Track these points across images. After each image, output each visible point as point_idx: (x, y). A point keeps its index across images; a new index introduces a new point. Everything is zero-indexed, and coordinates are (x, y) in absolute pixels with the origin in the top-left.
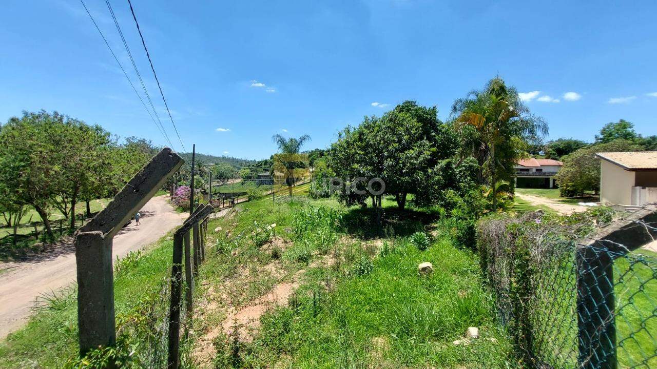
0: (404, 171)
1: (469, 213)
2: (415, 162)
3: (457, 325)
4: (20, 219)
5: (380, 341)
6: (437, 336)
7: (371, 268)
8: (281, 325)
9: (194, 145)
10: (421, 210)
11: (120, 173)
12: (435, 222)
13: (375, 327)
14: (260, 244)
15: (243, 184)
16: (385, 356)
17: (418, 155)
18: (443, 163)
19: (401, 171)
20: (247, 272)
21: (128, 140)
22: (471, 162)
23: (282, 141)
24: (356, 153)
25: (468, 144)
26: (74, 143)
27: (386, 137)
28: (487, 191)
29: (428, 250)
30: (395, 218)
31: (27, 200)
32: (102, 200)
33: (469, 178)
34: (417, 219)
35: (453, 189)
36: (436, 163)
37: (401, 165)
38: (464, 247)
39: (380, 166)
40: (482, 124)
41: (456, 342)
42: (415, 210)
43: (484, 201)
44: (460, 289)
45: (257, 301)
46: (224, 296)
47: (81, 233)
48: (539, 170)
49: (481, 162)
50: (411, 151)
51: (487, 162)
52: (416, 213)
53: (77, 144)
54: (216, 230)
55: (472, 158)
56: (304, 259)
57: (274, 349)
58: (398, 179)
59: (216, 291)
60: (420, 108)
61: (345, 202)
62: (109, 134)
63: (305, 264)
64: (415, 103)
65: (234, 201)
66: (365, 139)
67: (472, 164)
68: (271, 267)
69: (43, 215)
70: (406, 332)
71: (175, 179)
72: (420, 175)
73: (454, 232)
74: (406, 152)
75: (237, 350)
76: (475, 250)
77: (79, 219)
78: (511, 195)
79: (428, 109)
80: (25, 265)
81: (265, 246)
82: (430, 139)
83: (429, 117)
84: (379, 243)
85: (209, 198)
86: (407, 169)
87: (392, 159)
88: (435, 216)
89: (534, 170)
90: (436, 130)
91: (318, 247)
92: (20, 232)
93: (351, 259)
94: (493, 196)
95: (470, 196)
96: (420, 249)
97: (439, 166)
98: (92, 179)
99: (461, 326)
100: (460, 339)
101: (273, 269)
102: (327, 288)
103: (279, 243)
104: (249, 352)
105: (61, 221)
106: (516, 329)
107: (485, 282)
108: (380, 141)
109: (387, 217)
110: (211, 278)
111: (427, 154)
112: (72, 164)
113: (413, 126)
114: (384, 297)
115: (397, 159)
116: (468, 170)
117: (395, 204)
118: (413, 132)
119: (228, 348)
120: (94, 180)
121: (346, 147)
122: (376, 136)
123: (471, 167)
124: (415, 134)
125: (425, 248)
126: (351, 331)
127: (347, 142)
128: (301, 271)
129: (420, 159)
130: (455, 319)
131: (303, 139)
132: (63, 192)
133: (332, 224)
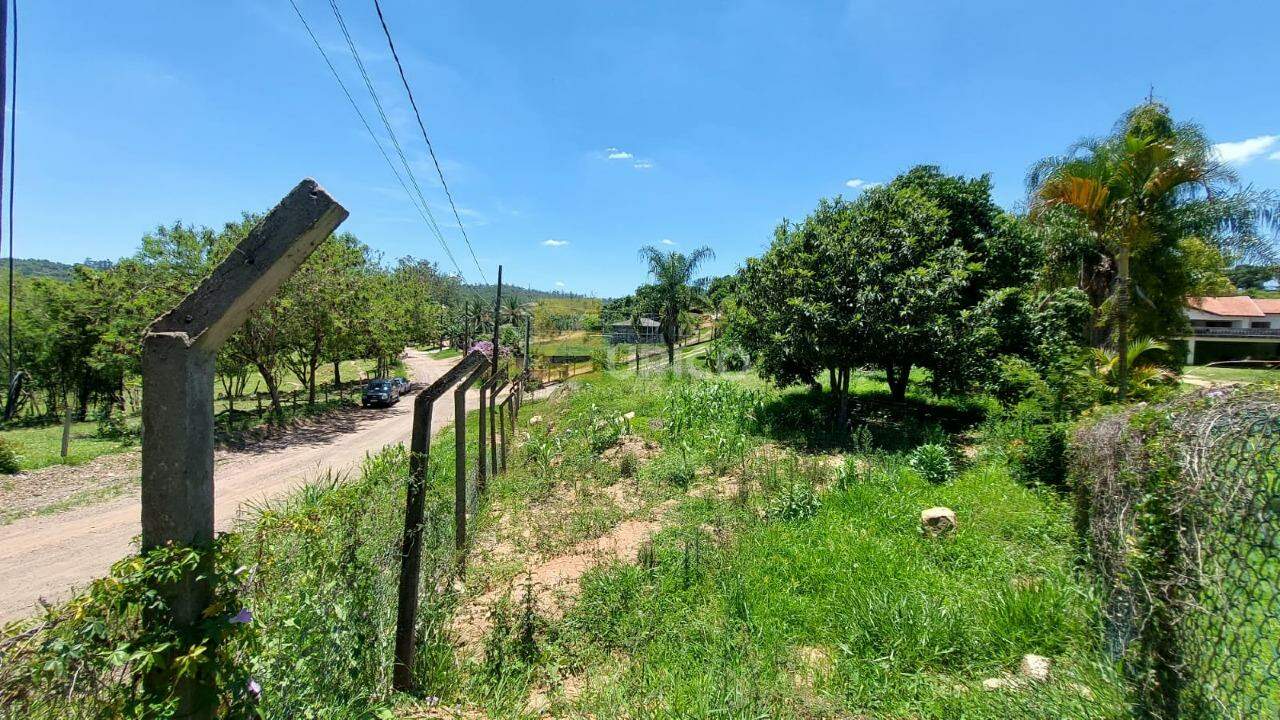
0: (903, 313)
1: (1057, 407)
2: (929, 293)
3: (999, 646)
4: (243, 385)
5: (813, 655)
6: (946, 663)
7: (813, 508)
8: (617, 596)
9: (500, 267)
10: (944, 401)
11: (382, 315)
12: (976, 428)
13: (806, 625)
14: (600, 448)
15: (585, 340)
16: (819, 685)
17: (938, 279)
18: (998, 296)
19: (896, 313)
20: (571, 495)
21: (401, 262)
22: (1070, 297)
23: (657, 259)
24: (797, 275)
25: (1067, 259)
26: (312, 262)
27: (864, 240)
28: (1106, 362)
29: (949, 483)
30: (882, 416)
31: (248, 356)
32: (358, 361)
33: (1064, 333)
34: (933, 420)
35: (1021, 357)
36: (981, 298)
37: (896, 300)
38: (1038, 483)
39: (849, 303)
40: (1099, 202)
41: (992, 683)
42: (929, 401)
43: (1096, 383)
44: (1017, 571)
45: (579, 548)
46: (526, 534)
47: (152, 334)
48: (1259, 325)
49: (1096, 298)
50: (921, 270)
51: (1112, 299)
52: (933, 408)
53: (317, 263)
54: (533, 420)
55: (1074, 289)
56: (681, 481)
57: (600, 639)
58: (888, 330)
59: (514, 523)
60: (948, 179)
61: (773, 377)
62: (366, 249)
63: (681, 490)
64: (936, 168)
65: (567, 370)
66: (818, 246)
67: (1073, 302)
68: (617, 491)
69: (269, 380)
70: (872, 642)
71: (472, 330)
72: (939, 325)
73: (1018, 448)
74: (908, 272)
75: (530, 630)
76: (1063, 490)
77: (321, 391)
78: (1171, 375)
79: (969, 182)
80: (241, 456)
81: (610, 452)
82: (969, 245)
83: (970, 198)
84: (837, 462)
85: (524, 363)
86: (911, 308)
87: (876, 288)
88: (976, 416)
89: (1246, 325)
90: (986, 226)
91: (710, 460)
92: (239, 406)
93: (772, 486)
94: (1119, 376)
95: (1059, 368)
96: (930, 480)
97: (987, 303)
98: (338, 324)
99: (1007, 651)
100: (1004, 677)
101: (620, 494)
102: (716, 538)
103: (635, 447)
104: (554, 636)
105: (295, 394)
106: (1141, 666)
107: (1081, 562)
108: (850, 249)
109: (864, 413)
110: (508, 501)
111: (958, 276)
112: (309, 298)
113: (928, 219)
114: (834, 569)
115: (886, 288)
116: (1062, 317)
117: (885, 387)
118: (927, 229)
119: (514, 624)
120: (340, 325)
121: (776, 263)
122: (841, 240)
123: (1069, 308)
124: (932, 234)
125: (943, 480)
126: (754, 627)
127: (780, 254)
128: (671, 501)
129: (942, 287)
130: (994, 633)
131: (698, 255)
132: (301, 346)
133: (742, 420)
